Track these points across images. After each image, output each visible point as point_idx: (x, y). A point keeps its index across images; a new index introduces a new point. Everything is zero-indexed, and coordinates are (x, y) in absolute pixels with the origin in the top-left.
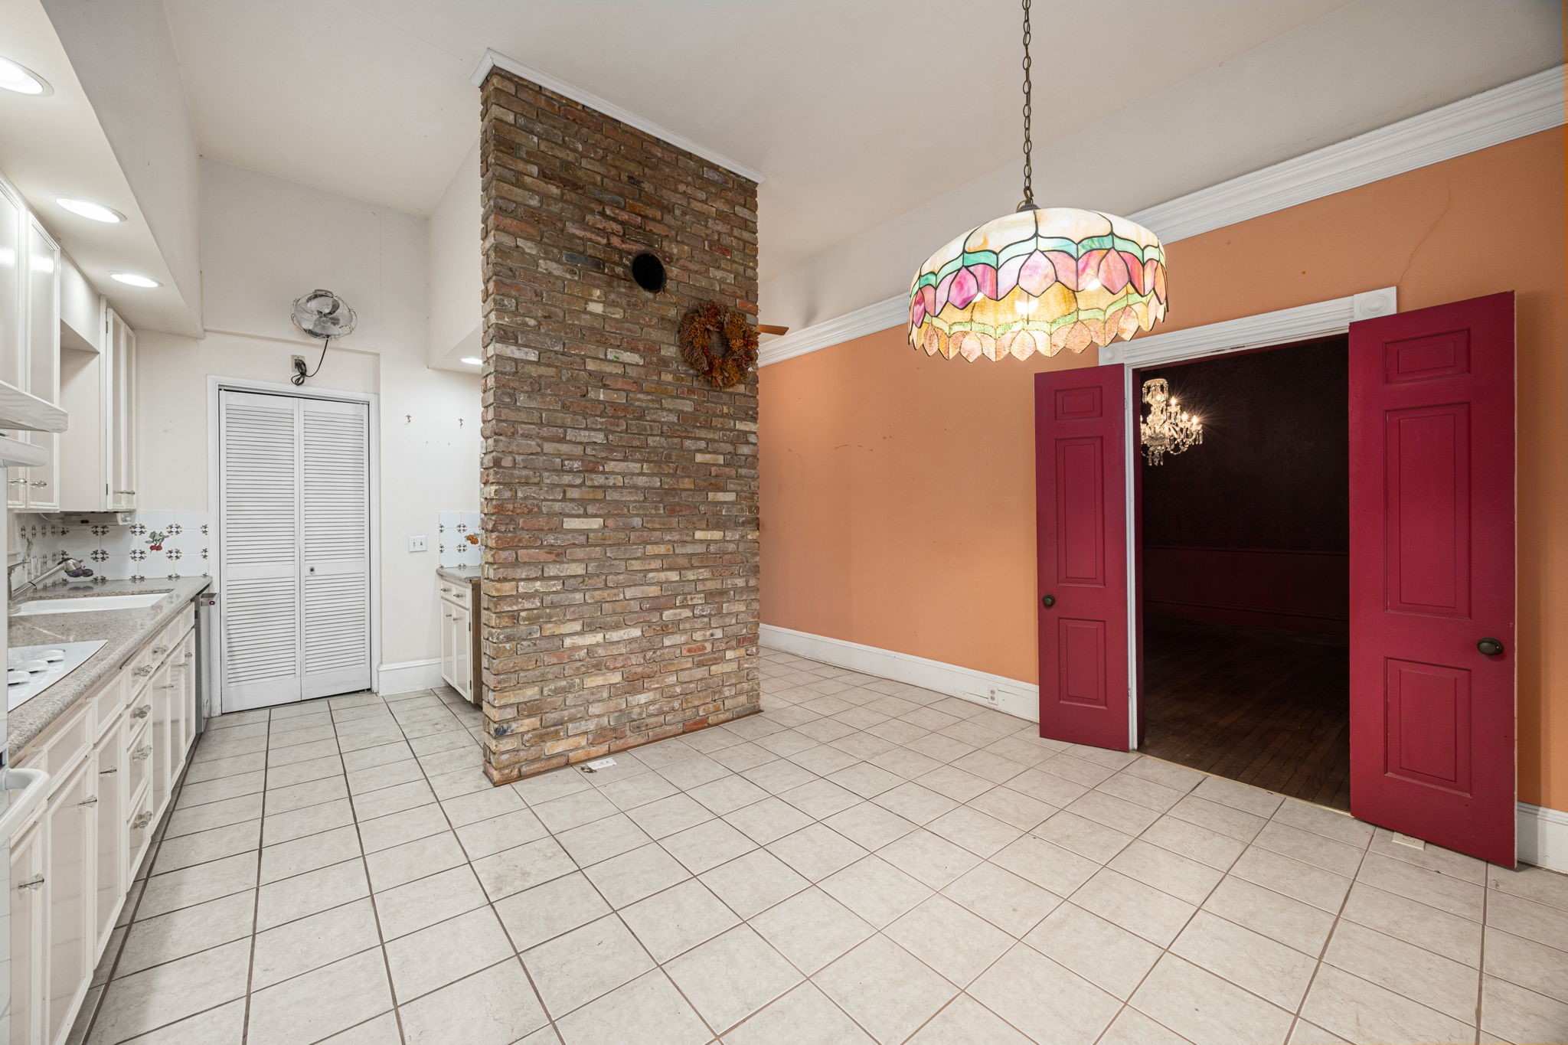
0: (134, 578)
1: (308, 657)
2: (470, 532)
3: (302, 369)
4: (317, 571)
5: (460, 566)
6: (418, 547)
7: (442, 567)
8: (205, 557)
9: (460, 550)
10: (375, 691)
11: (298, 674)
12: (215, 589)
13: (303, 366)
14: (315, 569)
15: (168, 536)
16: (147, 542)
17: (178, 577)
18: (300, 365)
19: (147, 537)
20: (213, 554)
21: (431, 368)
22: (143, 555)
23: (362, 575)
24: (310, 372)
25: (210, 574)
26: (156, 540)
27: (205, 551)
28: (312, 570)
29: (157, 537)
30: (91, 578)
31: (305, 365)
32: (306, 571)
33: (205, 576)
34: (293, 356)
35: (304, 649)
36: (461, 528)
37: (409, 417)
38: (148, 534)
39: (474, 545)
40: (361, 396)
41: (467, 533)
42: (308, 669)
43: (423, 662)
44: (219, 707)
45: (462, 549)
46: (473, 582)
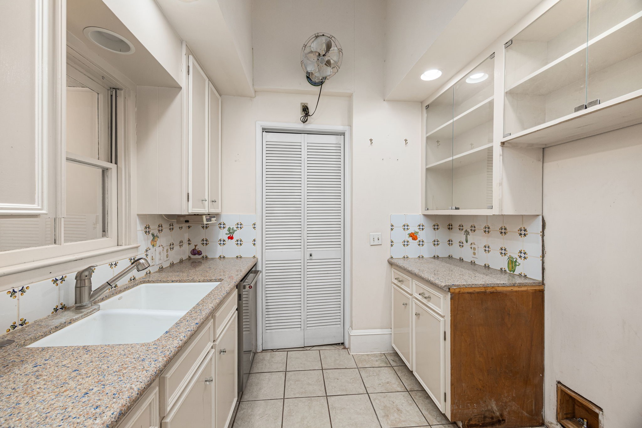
0: (220, 257)
1: (308, 317)
2: (411, 230)
3: (306, 112)
4: (314, 257)
5: (404, 257)
6: (376, 242)
7: (392, 258)
8: (254, 244)
9: (404, 245)
10: (347, 347)
11: (302, 328)
12: (259, 268)
13: (307, 110)
14: (313, 255)
15: (236, 230)
16: (226, 234)
17: (241, 257)
18: (305, 109)
19: (226, 231)
20: (258, 242)
21: (386, 101)
22: (225, 242)
23: (339, 260)
24: (311, 112)
25: (257, 256)
26: (230, 233)
27: (254, 240)
28: (311, 255)
29: (231, 231)
30: (200, 256)
31: (308, 109)
32: (308, 256)
33: (254, 257)
34: (302, 103)
35: (306, 311)
36: (406, 227)
37: (371, 140)
38: (227, 229)
39: (414, 241)
40: (339, 128)
41: (410, 231)
42: (308, 325)
43: (378, 331)
44: (261, 346)
45: (406, 244)
46: (452, 291)
